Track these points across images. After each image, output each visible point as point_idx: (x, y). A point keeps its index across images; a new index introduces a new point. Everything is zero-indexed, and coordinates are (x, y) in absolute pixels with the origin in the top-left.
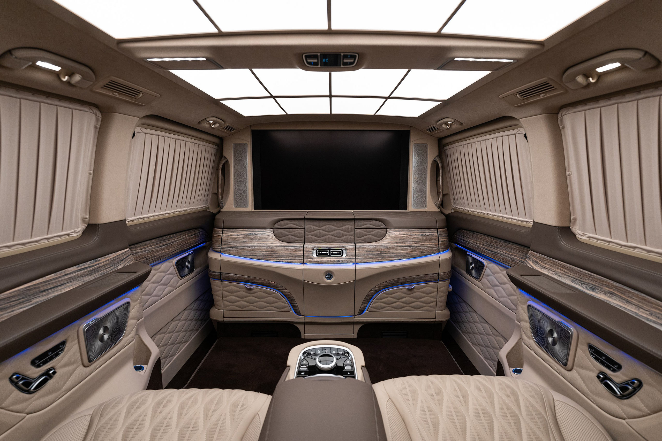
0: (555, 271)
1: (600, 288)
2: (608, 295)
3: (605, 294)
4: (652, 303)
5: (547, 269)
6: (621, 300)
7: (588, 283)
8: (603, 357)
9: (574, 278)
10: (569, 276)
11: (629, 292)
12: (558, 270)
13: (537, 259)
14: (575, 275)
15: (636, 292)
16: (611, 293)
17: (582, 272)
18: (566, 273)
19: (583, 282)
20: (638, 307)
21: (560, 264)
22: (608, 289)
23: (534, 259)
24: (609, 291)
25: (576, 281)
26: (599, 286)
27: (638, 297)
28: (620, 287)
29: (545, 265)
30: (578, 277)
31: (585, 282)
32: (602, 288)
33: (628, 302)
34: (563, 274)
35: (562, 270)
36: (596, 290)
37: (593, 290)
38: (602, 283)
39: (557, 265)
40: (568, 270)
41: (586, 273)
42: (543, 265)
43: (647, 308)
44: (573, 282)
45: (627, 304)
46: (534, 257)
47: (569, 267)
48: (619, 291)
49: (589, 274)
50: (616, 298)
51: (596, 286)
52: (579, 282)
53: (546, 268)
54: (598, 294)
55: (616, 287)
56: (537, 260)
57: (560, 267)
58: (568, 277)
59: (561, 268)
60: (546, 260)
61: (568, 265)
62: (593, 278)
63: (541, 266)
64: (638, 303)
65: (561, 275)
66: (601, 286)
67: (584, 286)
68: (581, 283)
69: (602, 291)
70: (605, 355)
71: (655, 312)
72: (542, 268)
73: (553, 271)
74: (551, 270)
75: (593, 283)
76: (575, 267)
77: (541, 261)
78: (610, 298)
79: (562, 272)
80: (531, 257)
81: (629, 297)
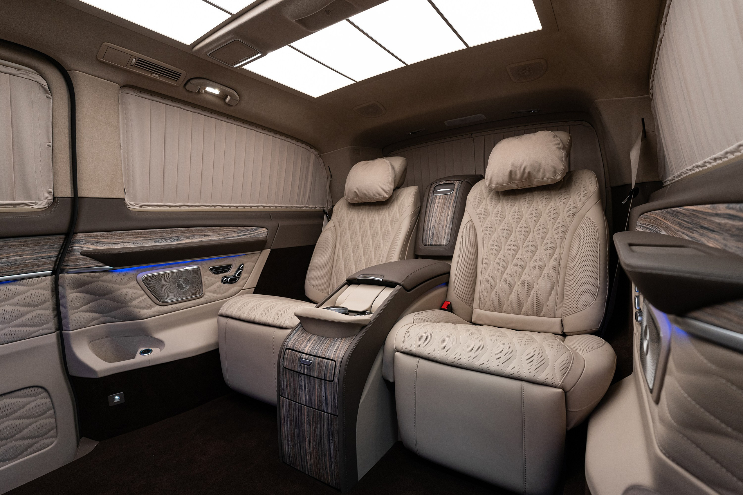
0: (131, 241)
1: (183, 236)
2: (191, 238)
3: (188, 238)
4: (220, 229)
5: (120, 243)
6: (200, 237)
7: (172, 237)
8: (221, 269)
9: (157, 239)
10: (151, 239)
11: (205, 229)
12: (135, 239)
13: (99, 238)
14: (157, 236)
15: (209, 228)
16: (192, 236)
17: (164, 231)
18: (147, 238)
19: (166, 238)
20: (212, 235)
21: (137, 233)
22: (189, 234)
23: (94, 239)
24: (190, 235)
25: (159, 241)
26: (182, 235)
27: (211, 230)
28: (198, 229)
29: (114, 241)
30: (161, 237)
31: (169, 238)
32: (184, 236)
33: (205, 236)
34: (142, 240)
35: (141, 237)
36: (180, 239)
37: (177, 240)
38: (184, 232)
39: (133, 235)
40: (149, 234)
41: (168, 230)
42: (111, 242)
43: (217, 233)
44: (157, 242)
45: (205, 237)
46: (92, 238)
47: (149, 231)
48: (198, 232)
49: (171, 230)
50: (196, 238)
51: (179, 236)
52: (162, 240)
53: (117, 243)
54: (183, 241)
55: (195, 231)
56: (99, 240)
57: (137, 235)
58: (149, 240)
59: (139, 236)
60: (114, 235)
61: (147, 230)
62: (176, 231)
63: (108, 244)
64: (212, 233)
65: (140, 242)
66: (184, 234)
67: (169, 241)
68: (165, 240)
69: (185, 238)
70: (221, 267)
71: (222, 233)
72: (111, 245)
73: (129, 242)
74: (126, 243)
75: (176, 235)
76: (156, 230)
77: (107, 239)
78: (193, 239)
79: (141, 239)
80: (87, 240)
81: (205, 233)
